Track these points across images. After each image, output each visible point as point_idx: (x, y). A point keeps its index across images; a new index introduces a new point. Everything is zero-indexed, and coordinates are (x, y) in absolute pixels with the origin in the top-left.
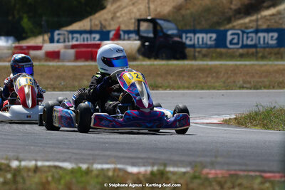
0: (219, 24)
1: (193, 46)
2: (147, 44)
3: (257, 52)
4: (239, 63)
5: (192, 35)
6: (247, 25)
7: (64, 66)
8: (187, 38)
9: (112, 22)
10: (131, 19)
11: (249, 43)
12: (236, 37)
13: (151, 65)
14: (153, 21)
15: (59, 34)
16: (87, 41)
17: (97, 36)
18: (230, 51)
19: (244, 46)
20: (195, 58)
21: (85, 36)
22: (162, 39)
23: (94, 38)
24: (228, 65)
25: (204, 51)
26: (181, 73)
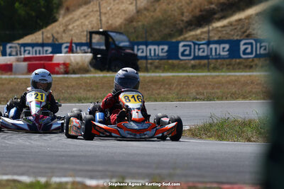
0: (170, 35)
1: (146, 58)
2: (99, 56)
3: (209, 64)
4: (191, 74)
5: (144, 47)
6: (198, 37)
7: (16, 79)
8: (138, 50)
9: (64, 35)
10: (83, 31)
11: (201, 54)
12: (188, 48)
13: (104, 77)
14: (105, 34)
15: (11, 47)
16: (40, 53)
17: (50, 49)
18: (182, 62)
19: (196, 58)
20: (147, 70)
21: (38, 49)
22: (113, 51)
23: (47, 51)
24: (181, 77)
25: (156, 62)
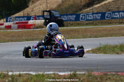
0: (77, 11)
1: (66, 21)
2: (47, 21)
3: (93, 23)
4: (87, 27)
6: (88, 11)
7: (14, 31)
8: (63, 18)
9: (32, 13)
10: (40, 11)
11: (89, 18)
12: (84, 16)
14: (49, 11)
15: (10, 18)
19: (87, 20)
20: (67, 26)
21: (21, 18)
24: (83, 28)
25: (71, 23)
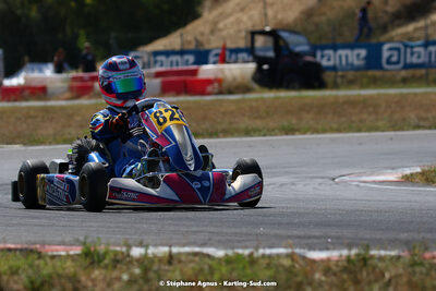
1: (334, 68)
3: (427, 75)
4: (404, 91)
5: (331, 52)
6: (412, 35)
8: (322, 56)
9: (212, 38)
10: (239, 31)
11: (415, 60)
12: (395, 53)
13: (276, 98)
14: (274, 34)
15: (135, 57)
16: (177, 65)
18: (388, 74)
20: (336, 86)
21: (174, 58)
22: (287, 60)
23: (187, 61)
24: (389, 95)
25: (350, 75)
26: (321, 108)
